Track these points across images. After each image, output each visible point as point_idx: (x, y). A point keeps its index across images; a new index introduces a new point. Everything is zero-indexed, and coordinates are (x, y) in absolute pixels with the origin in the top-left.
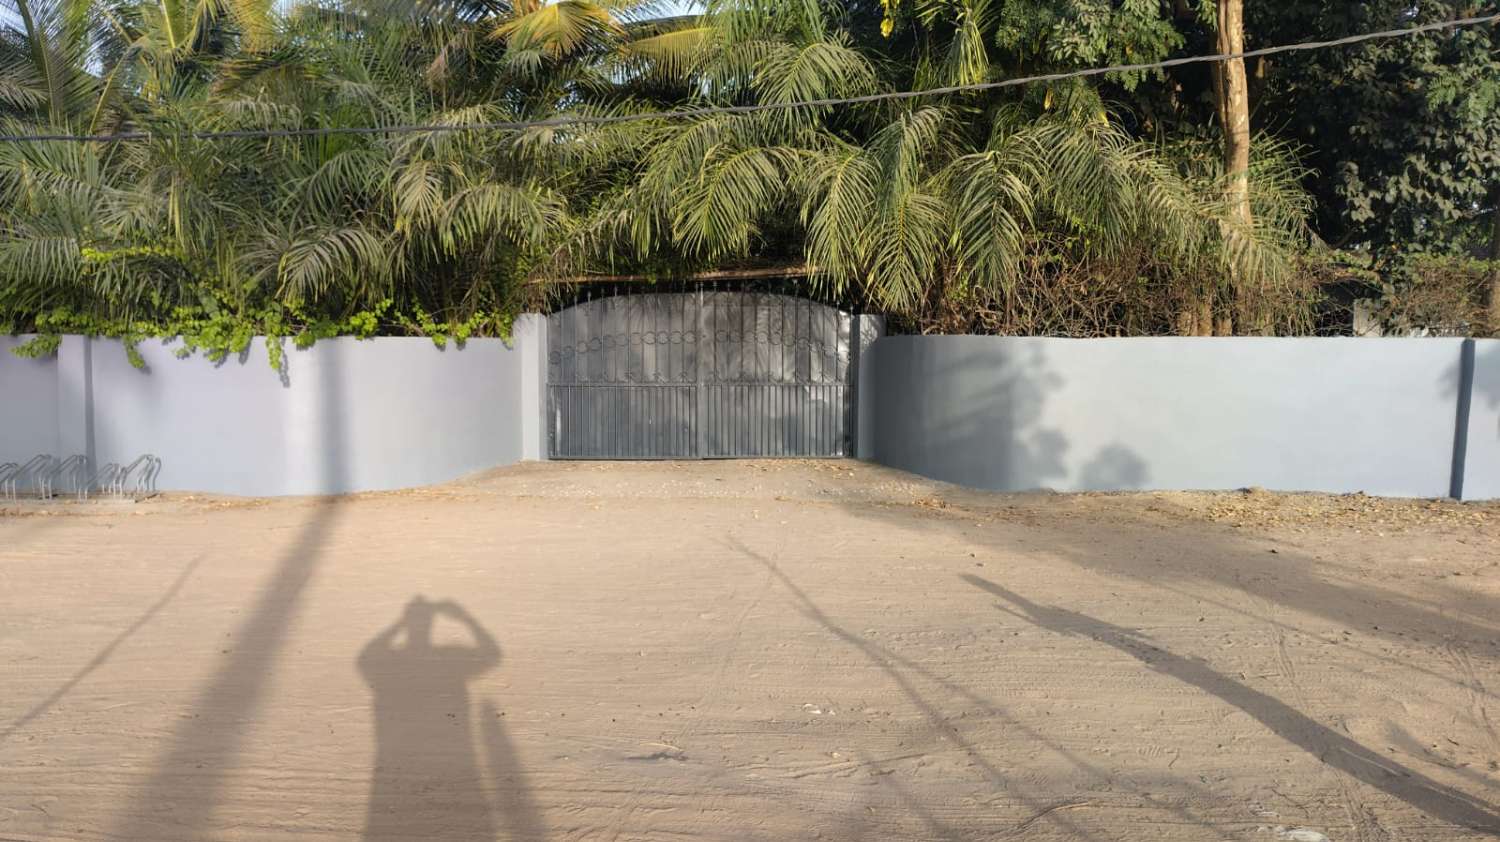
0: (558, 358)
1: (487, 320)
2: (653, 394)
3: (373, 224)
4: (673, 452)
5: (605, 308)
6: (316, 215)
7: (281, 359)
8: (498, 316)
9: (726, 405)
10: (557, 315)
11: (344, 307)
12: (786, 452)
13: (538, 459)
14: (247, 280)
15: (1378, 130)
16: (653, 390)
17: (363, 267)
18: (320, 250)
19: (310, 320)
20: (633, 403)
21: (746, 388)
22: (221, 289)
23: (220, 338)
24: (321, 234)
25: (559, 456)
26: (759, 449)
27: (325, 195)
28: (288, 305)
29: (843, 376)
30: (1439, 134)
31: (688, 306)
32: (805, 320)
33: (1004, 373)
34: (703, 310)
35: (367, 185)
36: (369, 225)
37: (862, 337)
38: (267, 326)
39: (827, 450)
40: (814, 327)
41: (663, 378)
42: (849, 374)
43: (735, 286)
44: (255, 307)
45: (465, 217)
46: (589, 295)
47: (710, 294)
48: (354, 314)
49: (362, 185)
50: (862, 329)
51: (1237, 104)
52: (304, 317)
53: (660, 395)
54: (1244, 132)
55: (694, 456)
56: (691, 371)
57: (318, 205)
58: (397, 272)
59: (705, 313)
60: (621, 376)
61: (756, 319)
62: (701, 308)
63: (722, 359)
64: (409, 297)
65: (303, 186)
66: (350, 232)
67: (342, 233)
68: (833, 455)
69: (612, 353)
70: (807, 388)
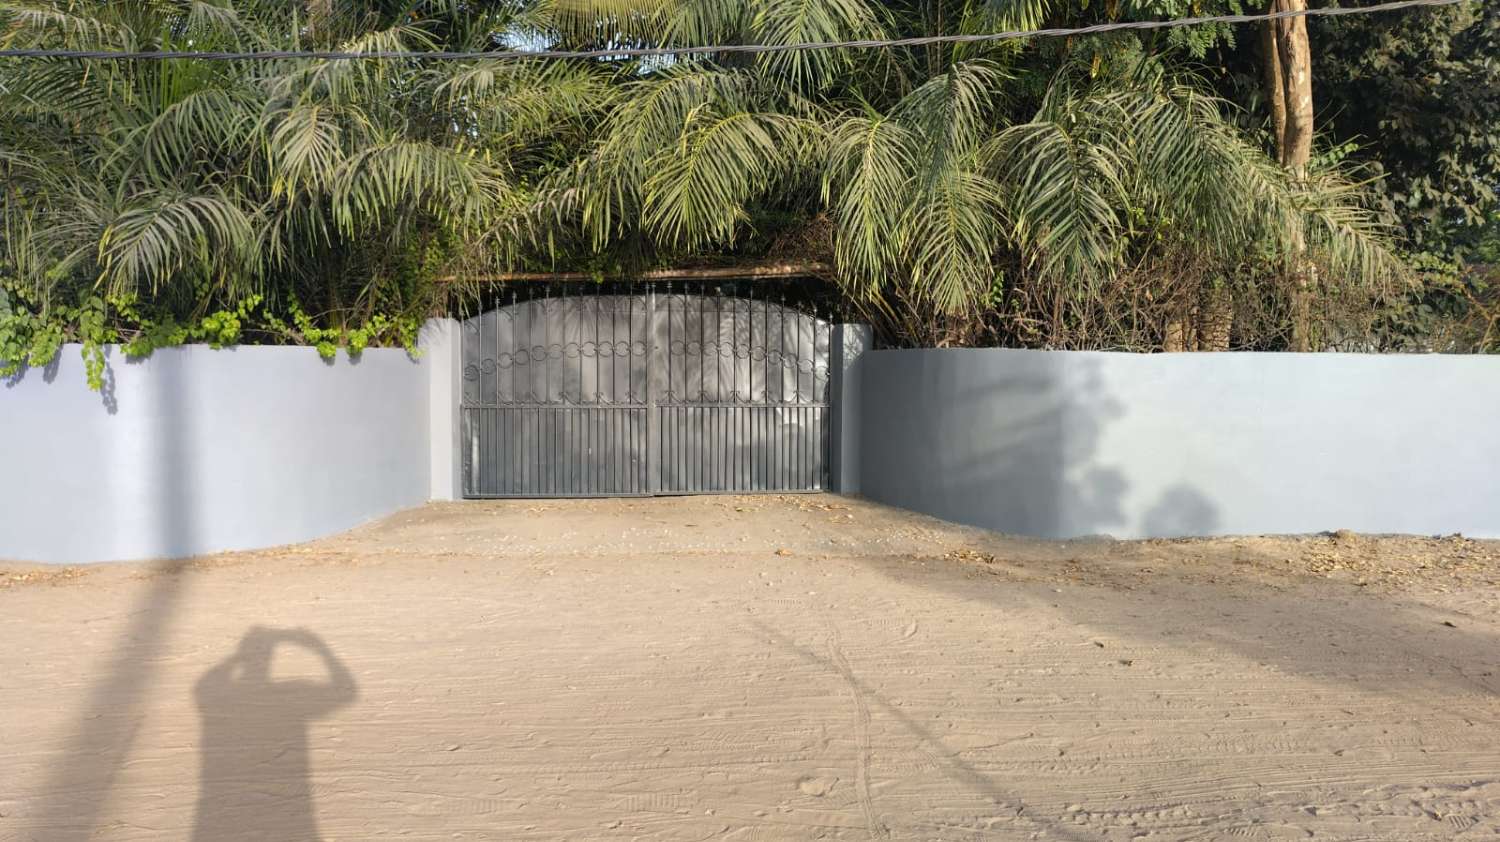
0: (476, 374)
1: (387, 325)
2: (594, 417)
3: (237, 190)
4: (618, 487)
5: (533, 312)
6: (156, 176)
7: (104, 376)
8: (401, 321)
9: (683, 429)
10: (473, 321)
11: (193, 305)
12: (755, 487)
13: (450, 499)
14: (55, 265)
15: (1410, 125)
16: (594, 414)
17: (222, 249)
18: (161, 222)
19: (146, 322)
20: (568, 428)
21: (707, 410)
22: (15, 278)
23: (13, 346)
24: (162, 202)
25: (477, 494)
26: (722, 484)
27: (169, 150)
28: (114, 301)
29: (821, 395)
30: (1473, 132)
31: (636, 311)
32: (776, 330)
33: (1052, 398)
34: (655, 316)
35: (231, 137)
36: (231, 193)
37: (846, 350)
38: (84, 329)
39: (802, 482)
40: (787, 338)
41: (605, 398)
42: (827, 393)
43: (695, 288)
44: (67, 303)
45: (369, 185)
46: (514, 296)
47: (664, 297)
48: (208, 314)
49: (223, 136)
50: (845, 341)
51: (1300, 82)
52: (137, 319)
53: (602, 418)
54: (1307, 116)
55: (643, 492)
56: (640, 390)
57: (157, 162)
58: (270, 260)
59: (658, 319)
60: (554, 397)
61: (719, 328)
62: (654, 313)
63: (678, 375)
64: (283, 294)
65: (135, 138)
66: (204, 201)
67: (193, 201)
68: (809, 489)
69: (542, 368)
70: (779, 410)
